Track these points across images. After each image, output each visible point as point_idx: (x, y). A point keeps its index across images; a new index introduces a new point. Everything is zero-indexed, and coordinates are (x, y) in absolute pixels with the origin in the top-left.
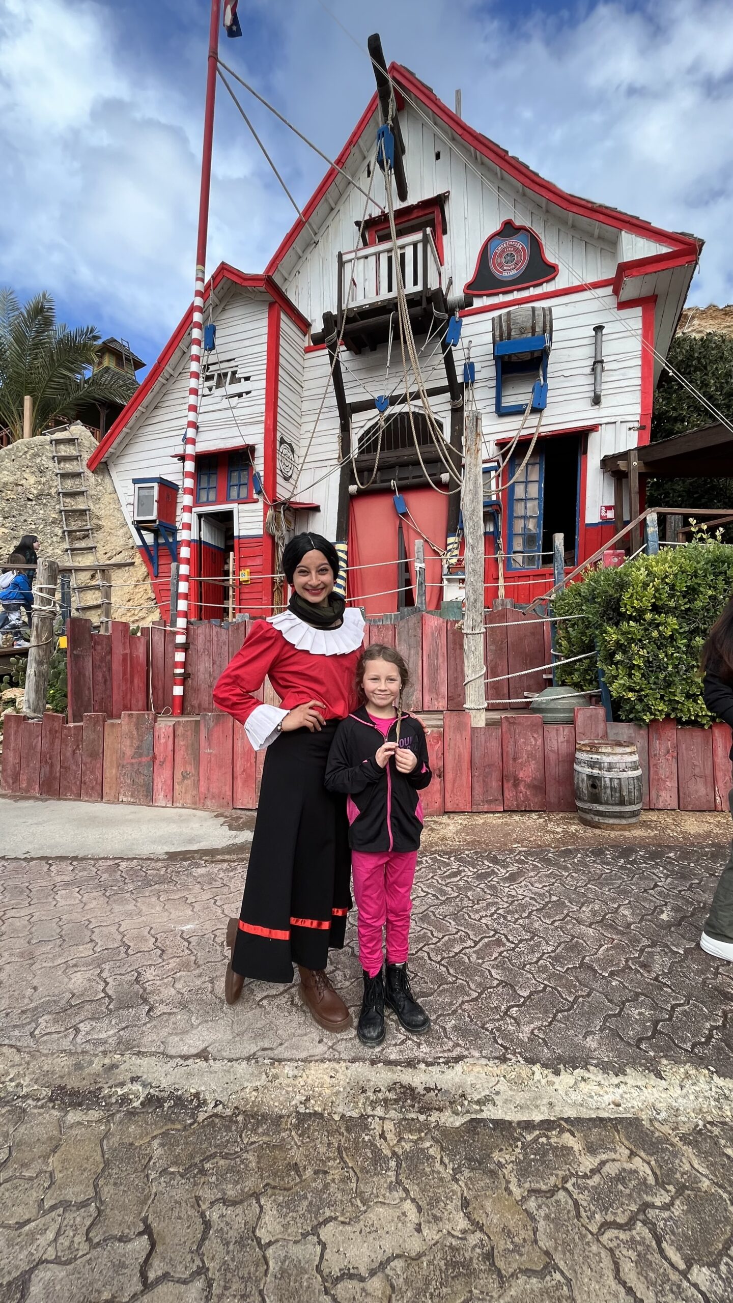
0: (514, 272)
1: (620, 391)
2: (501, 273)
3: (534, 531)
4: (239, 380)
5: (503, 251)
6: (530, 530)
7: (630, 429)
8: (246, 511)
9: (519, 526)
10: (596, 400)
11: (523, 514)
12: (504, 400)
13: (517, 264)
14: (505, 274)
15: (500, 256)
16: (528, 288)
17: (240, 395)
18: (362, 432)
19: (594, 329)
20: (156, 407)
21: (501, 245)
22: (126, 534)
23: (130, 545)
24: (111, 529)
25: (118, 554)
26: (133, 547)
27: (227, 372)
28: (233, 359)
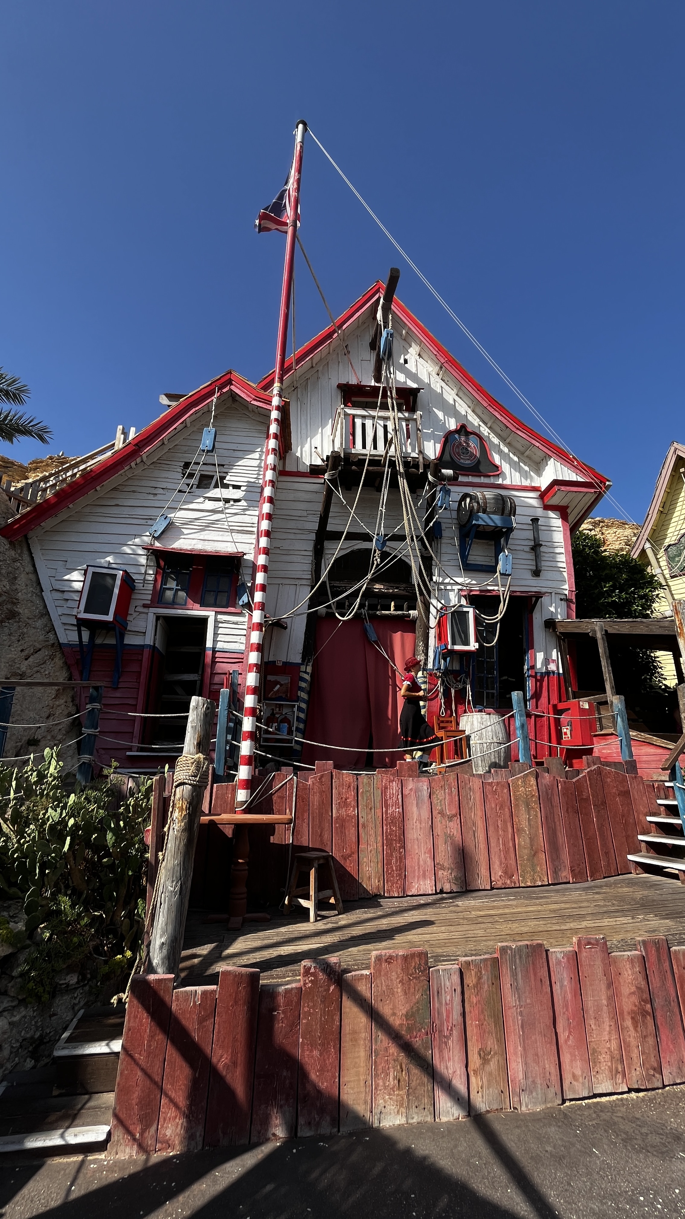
0: (468, 462)
1: (552, 569)
2: (459, 459)
4: (226, 486)
5: (460, 444)
7: (561, 600)
8: (225, 622)
10: (537, 573)
12: (468, 557)
13: (471, 457)
14: (462, 461)
15: (458, 447)
16: (479, 476)
17: (227, 501)
18: (334, 559)
19: (532, 520)
20: (115, 489)
21: (458, 440)
22: (46, 626)
23: (52, 642)
24: (28, 618)
25: (36, 652)
26: (54, 644)
27: (212, 477)
28: (222, 465)
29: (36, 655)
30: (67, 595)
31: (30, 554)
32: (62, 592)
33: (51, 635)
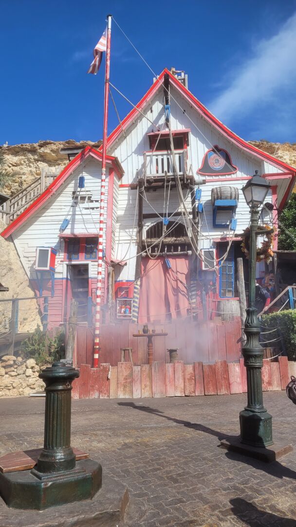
0: (219, 167)
2: (213, 166)
4: (92, 201)
8: (95, 265)
12: (217, 221)
13: (220, 164)
14: (215, 167)
15: (213, 159)
16: (225, 175)
17: (93, 208)
18: (148, 228)
21: (213, 156)
22: (23, 272)
23: (26, 279)
24: (16, 270)
25: (21, 284)
27: (86, 197)
28: (90, 191)
30: (30, 259)
31: (13, 242)
32: (28, 257)
33: (26, 276)
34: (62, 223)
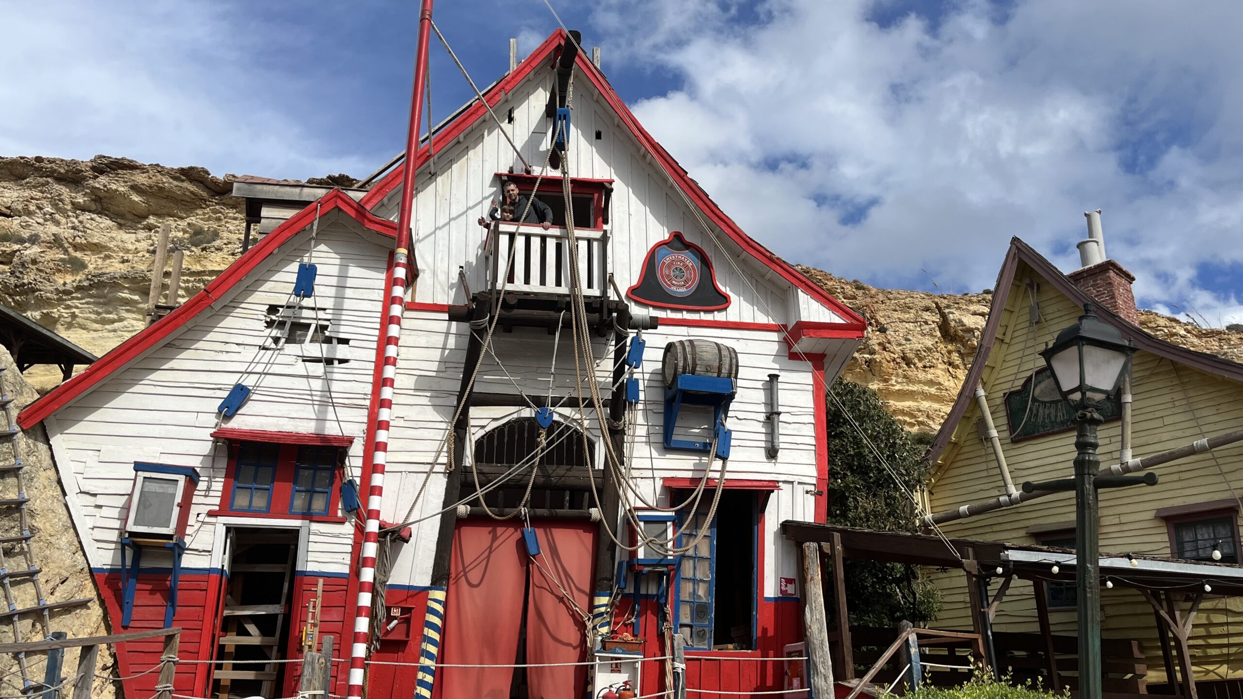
0: (683, 289)
1: (795, 447)
2: (670, 287)
3: (704, 600)
4: (329, 340)
5: (672, 263)
6: (699, 597)
7: (807, 492)
8: (322, 534)
9: (687, 589)
10: (772, 453)
11: (691, 576)
12: (674, 433)
13: (686, 282)
14: (674, 288)
15: (669, 266)
16: (698, 311)
17: (329, 361)
18: (482, 433)
19: (769, 376)
21: (669, 257)
22: (71, 544)
23: (80, 567)
24: (50, 535)
25: (62, 583)
26: (82, 569)
27: (309, 325)
28: (324, 309)
29: (62, 587)
30: (100, 500)
31: (47, 441)
32: (95, 495)
33: (79, 556)
34: (225, 394)
